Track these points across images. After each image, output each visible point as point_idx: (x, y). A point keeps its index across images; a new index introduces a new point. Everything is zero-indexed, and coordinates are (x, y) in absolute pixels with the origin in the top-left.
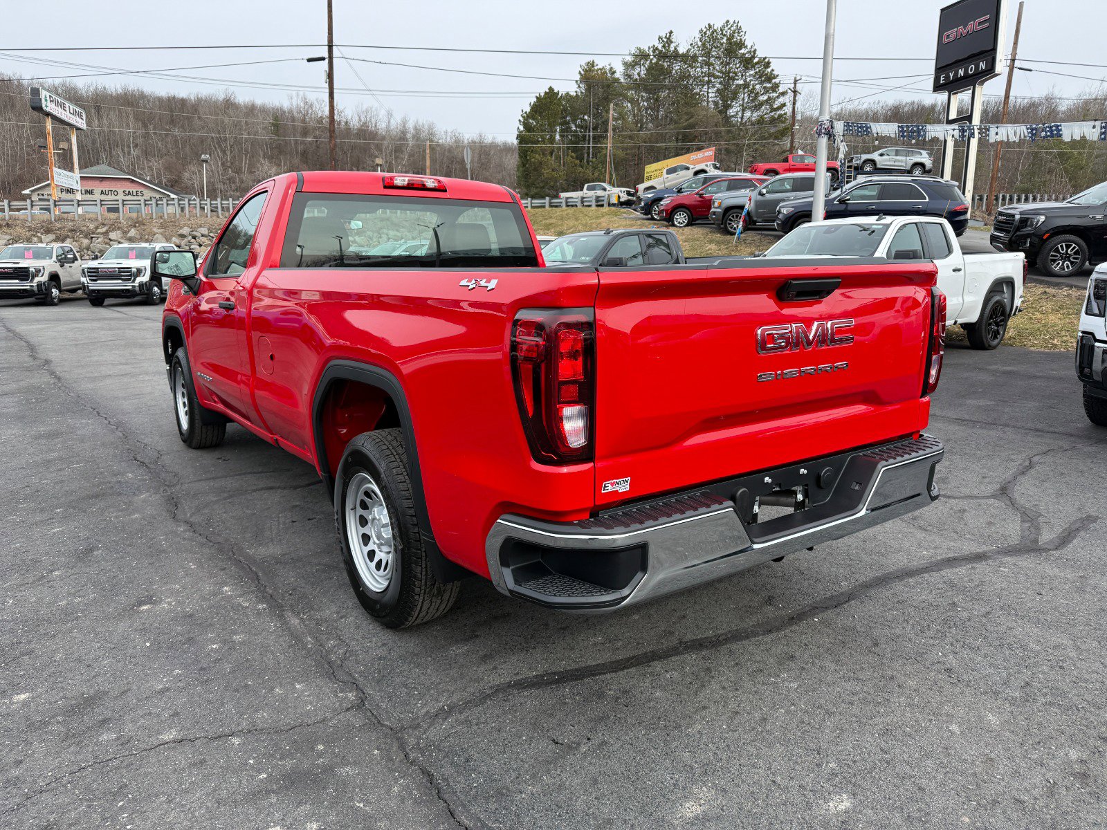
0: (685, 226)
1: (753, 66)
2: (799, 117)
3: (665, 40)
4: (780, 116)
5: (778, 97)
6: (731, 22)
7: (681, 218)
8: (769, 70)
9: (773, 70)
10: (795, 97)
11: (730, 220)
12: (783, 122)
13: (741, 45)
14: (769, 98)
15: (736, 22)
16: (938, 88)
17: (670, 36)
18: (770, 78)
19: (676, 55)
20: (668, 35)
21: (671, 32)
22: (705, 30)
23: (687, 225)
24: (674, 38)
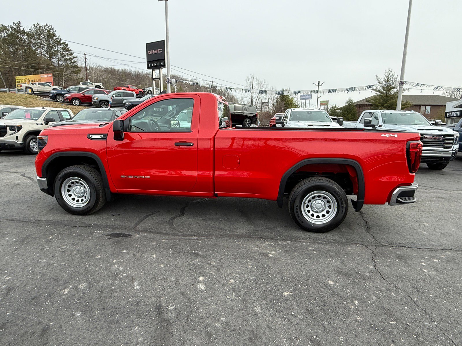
0: (78, 105)
1: (61, 44)
2: (88, 68)
3: (17, 25)
4: (75, 66)
5: (73, 58)
6: (49, 25)
7: (76, 102)
8: (68, 47)
9: (69, 48)
10: (85, 60)
11: (102, 105)
12: (77, 68)
13: (54, 35)
14: (70, 58)
15: (51, 25)
16: (148, 68)
17: (19, 24)
18: (68, 50)
19: (23, 32)
20: (18, 23)
21: (19, 22)
22: (36, 25)
23: (79, 105)
24: (21, 24)
